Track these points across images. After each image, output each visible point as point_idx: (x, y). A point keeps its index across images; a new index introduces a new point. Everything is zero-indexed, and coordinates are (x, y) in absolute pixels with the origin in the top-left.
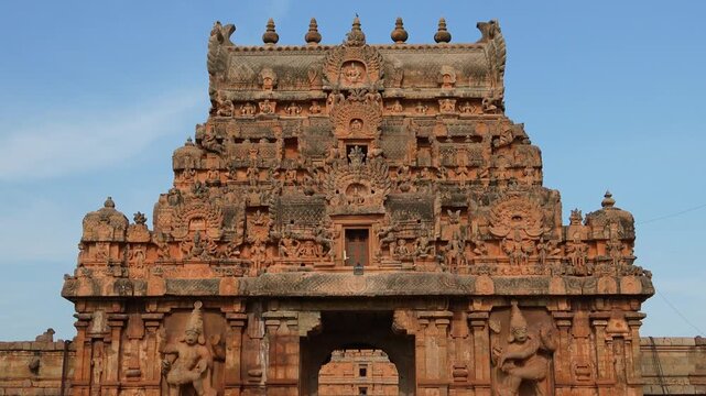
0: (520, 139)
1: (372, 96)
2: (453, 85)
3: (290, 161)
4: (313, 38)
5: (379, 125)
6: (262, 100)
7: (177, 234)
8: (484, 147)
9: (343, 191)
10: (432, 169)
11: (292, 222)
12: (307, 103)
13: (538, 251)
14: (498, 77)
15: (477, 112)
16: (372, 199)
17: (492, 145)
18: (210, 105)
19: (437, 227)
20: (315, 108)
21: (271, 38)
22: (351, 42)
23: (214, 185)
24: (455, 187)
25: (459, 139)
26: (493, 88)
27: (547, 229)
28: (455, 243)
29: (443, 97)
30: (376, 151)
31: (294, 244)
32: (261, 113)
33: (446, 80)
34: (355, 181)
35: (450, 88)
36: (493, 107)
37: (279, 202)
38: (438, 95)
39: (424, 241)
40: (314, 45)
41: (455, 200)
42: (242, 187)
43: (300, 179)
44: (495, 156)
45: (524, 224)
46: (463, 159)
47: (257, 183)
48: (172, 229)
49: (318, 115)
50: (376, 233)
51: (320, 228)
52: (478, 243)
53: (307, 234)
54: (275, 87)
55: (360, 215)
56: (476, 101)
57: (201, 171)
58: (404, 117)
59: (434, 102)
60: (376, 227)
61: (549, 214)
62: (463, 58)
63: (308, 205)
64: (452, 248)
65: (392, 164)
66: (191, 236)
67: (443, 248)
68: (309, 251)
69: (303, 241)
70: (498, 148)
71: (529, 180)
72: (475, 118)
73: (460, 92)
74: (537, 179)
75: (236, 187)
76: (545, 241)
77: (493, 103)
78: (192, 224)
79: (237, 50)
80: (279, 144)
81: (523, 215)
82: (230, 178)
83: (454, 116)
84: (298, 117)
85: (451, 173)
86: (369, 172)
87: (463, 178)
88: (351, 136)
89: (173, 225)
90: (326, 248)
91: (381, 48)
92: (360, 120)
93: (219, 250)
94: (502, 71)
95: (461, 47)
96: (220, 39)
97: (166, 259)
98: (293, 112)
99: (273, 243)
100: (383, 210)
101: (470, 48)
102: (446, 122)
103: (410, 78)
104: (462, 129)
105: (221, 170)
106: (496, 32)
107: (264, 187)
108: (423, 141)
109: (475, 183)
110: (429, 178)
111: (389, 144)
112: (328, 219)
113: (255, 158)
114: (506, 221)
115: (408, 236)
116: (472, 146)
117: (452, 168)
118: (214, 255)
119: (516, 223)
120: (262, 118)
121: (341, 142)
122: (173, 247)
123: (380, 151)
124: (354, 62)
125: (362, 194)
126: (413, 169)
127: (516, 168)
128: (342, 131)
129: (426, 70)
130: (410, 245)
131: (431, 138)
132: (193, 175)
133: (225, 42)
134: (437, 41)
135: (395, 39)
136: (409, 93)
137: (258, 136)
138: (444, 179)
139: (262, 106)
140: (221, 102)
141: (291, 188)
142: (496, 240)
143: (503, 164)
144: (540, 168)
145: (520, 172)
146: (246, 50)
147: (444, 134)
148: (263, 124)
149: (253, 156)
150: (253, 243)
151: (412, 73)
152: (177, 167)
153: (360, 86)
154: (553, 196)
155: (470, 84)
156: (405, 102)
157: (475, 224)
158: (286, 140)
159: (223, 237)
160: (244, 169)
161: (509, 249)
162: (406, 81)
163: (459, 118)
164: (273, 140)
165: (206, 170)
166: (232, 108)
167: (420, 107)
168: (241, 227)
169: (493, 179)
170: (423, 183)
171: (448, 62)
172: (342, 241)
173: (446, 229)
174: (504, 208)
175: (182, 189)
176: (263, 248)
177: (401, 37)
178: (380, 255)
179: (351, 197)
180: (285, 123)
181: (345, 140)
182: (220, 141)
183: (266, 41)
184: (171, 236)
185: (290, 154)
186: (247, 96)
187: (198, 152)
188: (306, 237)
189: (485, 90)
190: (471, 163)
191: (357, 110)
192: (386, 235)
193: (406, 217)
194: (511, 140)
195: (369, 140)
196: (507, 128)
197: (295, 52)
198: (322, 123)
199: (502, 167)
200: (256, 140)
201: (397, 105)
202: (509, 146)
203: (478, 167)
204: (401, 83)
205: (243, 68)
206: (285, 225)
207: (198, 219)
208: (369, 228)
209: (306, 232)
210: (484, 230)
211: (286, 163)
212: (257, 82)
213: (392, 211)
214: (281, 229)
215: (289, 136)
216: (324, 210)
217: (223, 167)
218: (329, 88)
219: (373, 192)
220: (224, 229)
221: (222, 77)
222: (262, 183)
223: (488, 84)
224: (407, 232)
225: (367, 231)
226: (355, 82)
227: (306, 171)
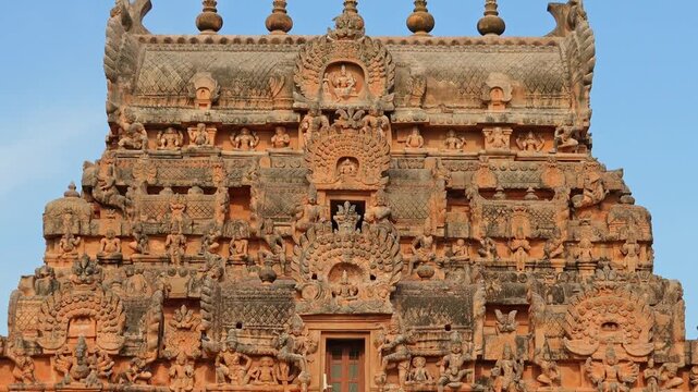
0: (616, 195)
1: (374, 120)
2: (507, 104)
3: (238, 225)
4: (280, 25)
5: (385, 168)
6: (194, 124)
7: (48, 343)
8: (557, 207)
9: (323, 276)
10: (471, 242)
11: (239, 326)
12: (268, 130)
13: (646, 381)
14: (582, 92)
15: (546, 149)
16: (371, 290)
17: (571, 205)
18: (107, 131)
19: (478, 337)
20: (280, 137)
21: (209, 23)
22: (341, 32)
23: (110, 262)
24: (509, 272)
25: (516, 193)
26: (573, 111)
27: (660, 345)
28: (507, 364)
29: (491, 125)
30: (380, 211)
31: (242, 361)
32: (192, 145)
33: (495, 96)
34: (344, 259)
35: (502, 110)
36: (572, 142)
37: (219, 289)
38: (484, 121)
39: (456, 360)
40: (280, 35)
41: (508, 293)
42: (158, 266)
43: (253, 255)
44: (575, 222)
45: (621, 335)
46: (523, 227)
47: (183, 260)
48: (40, 334)
49: (285, 150)
50: (376, 345)
51: (285, 336)
52: (545, 365)
53: (263, 345)
54: (215, 103)
55: (351, 316)
56: (546, 131)
57: (89, 238)
58: (427, 155)
59: (475, 132)
60: (377, 337)
61: (663, 320)
62: (525, 60)
63: (266, 298)
64: (502, 373)
65: (406, 233)
66: (70, 347)
67: (486, 373)
68: (265, 372)
69: (256, 356)
70: (580, 209)
71: (631, 262)
72: (543, 159)
73: (518, 117)
74: (644, 262)
75: (148, 266)
76: (657, 365)
77: (573, 135)
78: (73, 327)
79: (154, 40)
80: (220, 197)
81: (620, 320)
82: (138, 251)
83: (508, 155)
84: (252, 152)
85: (501, 248)
86: (367, 245)
87: (520, 258)
88: (339, 185)
89: (42, 327)
90: (294, 369)
91: (390, 42)
92: (354, 160)
93: (118, 371)
94: (588, 83)
95: (522, 43)
96: (127, 22)
97: (27, 383)
98: (244, 145)
99: (207, 360)
100: (388, 307)
101: (536, 44)
102: (495, 164)
103: (436, 92)
104: (520, 176)
105: (122, 238)
106: (579, 18)
107: (195, 267)
108: (456, 196)
109: (541, 266)
110: (465, 256)
111: (400, 199)
112: (298, 322)
113: (180, 218)
114: (591, 330)
115: (428, 352)
116: (537, 205)
117: (505, 240)
118: (109, 378)
119: (609, 334)
120: (192, 153)
121: (322, 195)
122: (40, 365)
123: (386, 210)
124: (346, 64)
125: (355, 281)
126: (440, 242)
127: (610, 243)
128: (323, 177)
129: (462, 79)
130: (433, 366)
131: (470, 191)
132: (77, 246)
133: (135, 28)
134: (483, 32)
135: (414, 28)
136: (435, 116)
137: (185, 183)
138: (490, 258)
139: (193, 134)
140: (126, 126)
141: (238, 268)
142: (574, 361)
143: (587, 236)
144: (649, 243)
145: (616, 250)
146: (168, 41)
147: (490, 183)
148: (194, 162)
149: (177, 216)
150: (174, 359)
151: (441, 84)
152: (50, 231)
153: (353, 103)
154: (670, 290)
155: (536, 103)
156: (428, 131)
157: (540, 334)
158: (232, 190)
159: (124, 349)
160: (161, 236)
161: (597, 376)
162: (429, 97)
163: (516, 158)
164: (209, 190)
165: (99, 238)
166: (144, 136)
167: (452, 140)
168: (154, 332)
169: (572, 261)
170: (455, 265)
171: (500, 66)
172: (320, 357)
173: (493, 340)
174: (589, 308)
175: (58, 269)
176: (189, 368)
177: (423, 26)
178: (384, 383)
180: (230, 162)
181: (329, 192)
182: (122, 190)
183: (202, 27)
184: (38, 347)
185: (238, 214)
186: (168, 116)
187: (86, 207)
188: (261, 350)
189: (560, 114)
190: (535, 233)
191: (349, 143)
192: (393, 350)
193: (427, 321)
194: (602, 196)
195: (367, 193)
196: (595, 176)
197: (249, 46)
198: (291, 163)
199: (586, 241)
200: (181, 190)
201: (415, 136)
202: (598, 205)
203: (545, 240)
204: (423, 98)
205: (164, 71)
206: (227, 330)
207: (83, 317)
208: (366, 337)
209: (262, 342)
210: (555, 344)
211: (231, 228)
212: (186, 94)
213: (405, 310)
214: (221, 336)
215: (237, 184)
216: (292, 306)
217: (126, 232)
218: (303, 106)
219: (373, 278)
220: (126, 334)
221: (128, 84)
222: (191, 260)
223: (564, 104)
224: (429, 344)
225: (362, 342)
226: (346, 98)
227: (263, 241)
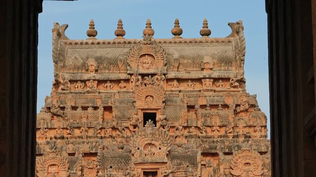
0: (254, 106)
1: (159, 78)
2: (211, 69)
3: (108, 123)
4: (120, 34)
5: (164, 100)
6: (89, 80)
7: (41, 175)
8: (229, 113)
10: (197, 128)
11: (111, 167)
12: (118, 81)
14: (240, 64)
16: (159, 153)
17: (235, 111)
18: (53, 80)
19: (199, 169)
20: (122, 84)
21: (92, 34)
22: (145, 42)
23: (59, 138)
24: (212, 139)
25: (214, 107)
26: (237, 71)
27: (266, 171)
29: (205, 78)
30: (162, 117)
32: (88, 89)
33: (207, 66)
34: (149, 142)
35: (210, 72)
36: (237, 84)
37: (103, 153)
38: (202, 77)
40: (121, 39)
41: (211, 148)
42: (78, 140)
43: (114, 134)
44: (237, 118)
45: (251, 168)
46: (217, 121)
47: (87, 137)
48: (37, 172)
49: (124, 90)
50: (162, 174)
51: (128, 171)
55: (151, 163)
56: (226, 80)
57: (51, 129)
58: (180, 91)
59: (199, 80)
60: (162, 170)
61: (267, 162)
62: (217, 50)
63: (121, 157)
65: (172, 125)
66: (49, 176)
70: (239, 113)
71: (258, 134)
72: (225, 91)
73: (215, 75)
74: (263, 134)
75: (74, 140)
77: (237, 81)
78: (50, 169)
79: (71, 44)
80: (101, 112)
81: (251, 162)
82: (70, 134)
83: (212, 90)
84: (111, 91)
85: (209, 130)
86: (157, 136)
87: (216, 134)
88: (146, 107)
89: (38, 169)
91: (165, 42)
92: (152, 96)
94: (243, 60)
95: (217, 41)
96: (59, 35)
98: (108, 88)
100: (166, 160)
101: (223, 42)
102: (207, 94)
103: (183, 64)
104: (216, 99)
105: (63, 129)
106: (241, 29)
107: (92, 140)
108: (191, 107)
109: (224, 136)
110: (195, 133)
111: (170, 111)
112: (133, 166)
113: (86, 121)
114: (241, 166)
115: (181, 176)
116: (222, 112)
117: (210, 127)
119: (247, 167)
120: (88, 92)
121: (140, 111)
123: (165, 116)
124: (148, 55)
125: (153, 150)
126: (185, 128)
128: (140, 104)
129: (193, 59)
131: (197, 106)
132: (46, 132)
133: (62, 37)
134: (202, 35)
136: (183, 75)
137: (87, 105)
138: (204, 134)
139: (88, 84)
140: (62, 81)
141: (108, 140)
143: (241, 124)
144: (265, 127)
145: (252, 129)
146: (76, 44)
147: (204, 103)
148: (89, 96)
149: (84, 120)
151: (185, 61)
153: (151, 71)
155: (223, 68)
156: (180, 80)
157: (222, 167)
158: (104, 107)
159: (69, 176)
162: (180, 67)
163: (215, 91)
164: (96, 108)
165: (55, 129)
166: (69, 85)
167: (190, 83)
168: (80, 170)
169: (236, 134)
170: (191, 137)
171: (208, 53)
173: (204, 170)
174: (240, 158)
177: (178, 33)
179: (146, 152)
180: (104, 96)
181: (142, 109)
182: (63, 108)
183: (89, 35)
185: (108, 116)
186: (78, 77)
187: (49, 116)
188: (119, 176)
189: (232, 73)
190: (222, 124)
191: (150, 90)
193: (180, 164)
194: (247, 108)
195: (157, 109)
196: (245, 99)
197: (109, 46)
198: (127, 96)
199: (241, 126)
201: (175, 83)
202: (246, 111)
203: (226, 126)
204: (178, 67)
205: (76, 58)
206: (107, 169)
207: (53, 165)
208: (158, 170)
209: (120, 173)
210: (227, 171)
211: (105, 124)
212: (85, 67)
213: (172, 160)
214: (104, 172)
215: (106, 105)
216: (131, 160)
217: (65, 127)
218: (131, 72)
219: (160, 149)
220: (69, 171)
221: (62, 64)
222: (90, 137)
223: (234, 68)
224: (181, 173)
225: (156, 172)
226: (148, 69)
227: (118, 129)
